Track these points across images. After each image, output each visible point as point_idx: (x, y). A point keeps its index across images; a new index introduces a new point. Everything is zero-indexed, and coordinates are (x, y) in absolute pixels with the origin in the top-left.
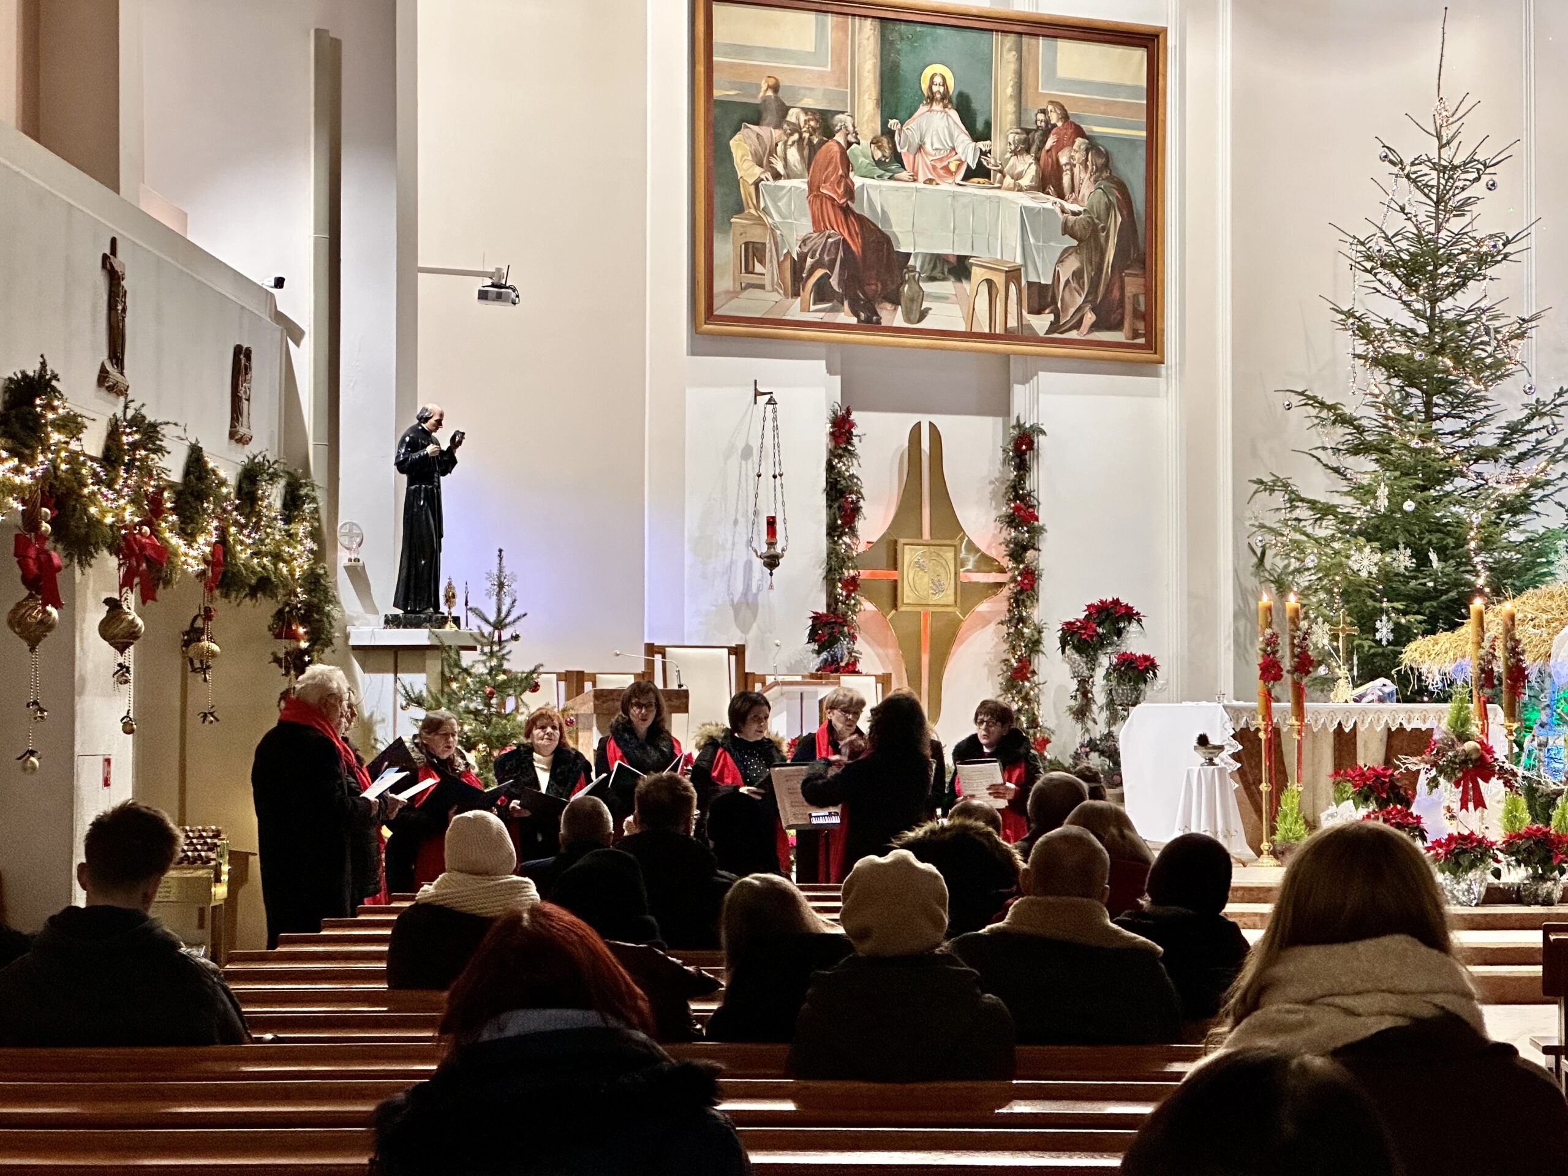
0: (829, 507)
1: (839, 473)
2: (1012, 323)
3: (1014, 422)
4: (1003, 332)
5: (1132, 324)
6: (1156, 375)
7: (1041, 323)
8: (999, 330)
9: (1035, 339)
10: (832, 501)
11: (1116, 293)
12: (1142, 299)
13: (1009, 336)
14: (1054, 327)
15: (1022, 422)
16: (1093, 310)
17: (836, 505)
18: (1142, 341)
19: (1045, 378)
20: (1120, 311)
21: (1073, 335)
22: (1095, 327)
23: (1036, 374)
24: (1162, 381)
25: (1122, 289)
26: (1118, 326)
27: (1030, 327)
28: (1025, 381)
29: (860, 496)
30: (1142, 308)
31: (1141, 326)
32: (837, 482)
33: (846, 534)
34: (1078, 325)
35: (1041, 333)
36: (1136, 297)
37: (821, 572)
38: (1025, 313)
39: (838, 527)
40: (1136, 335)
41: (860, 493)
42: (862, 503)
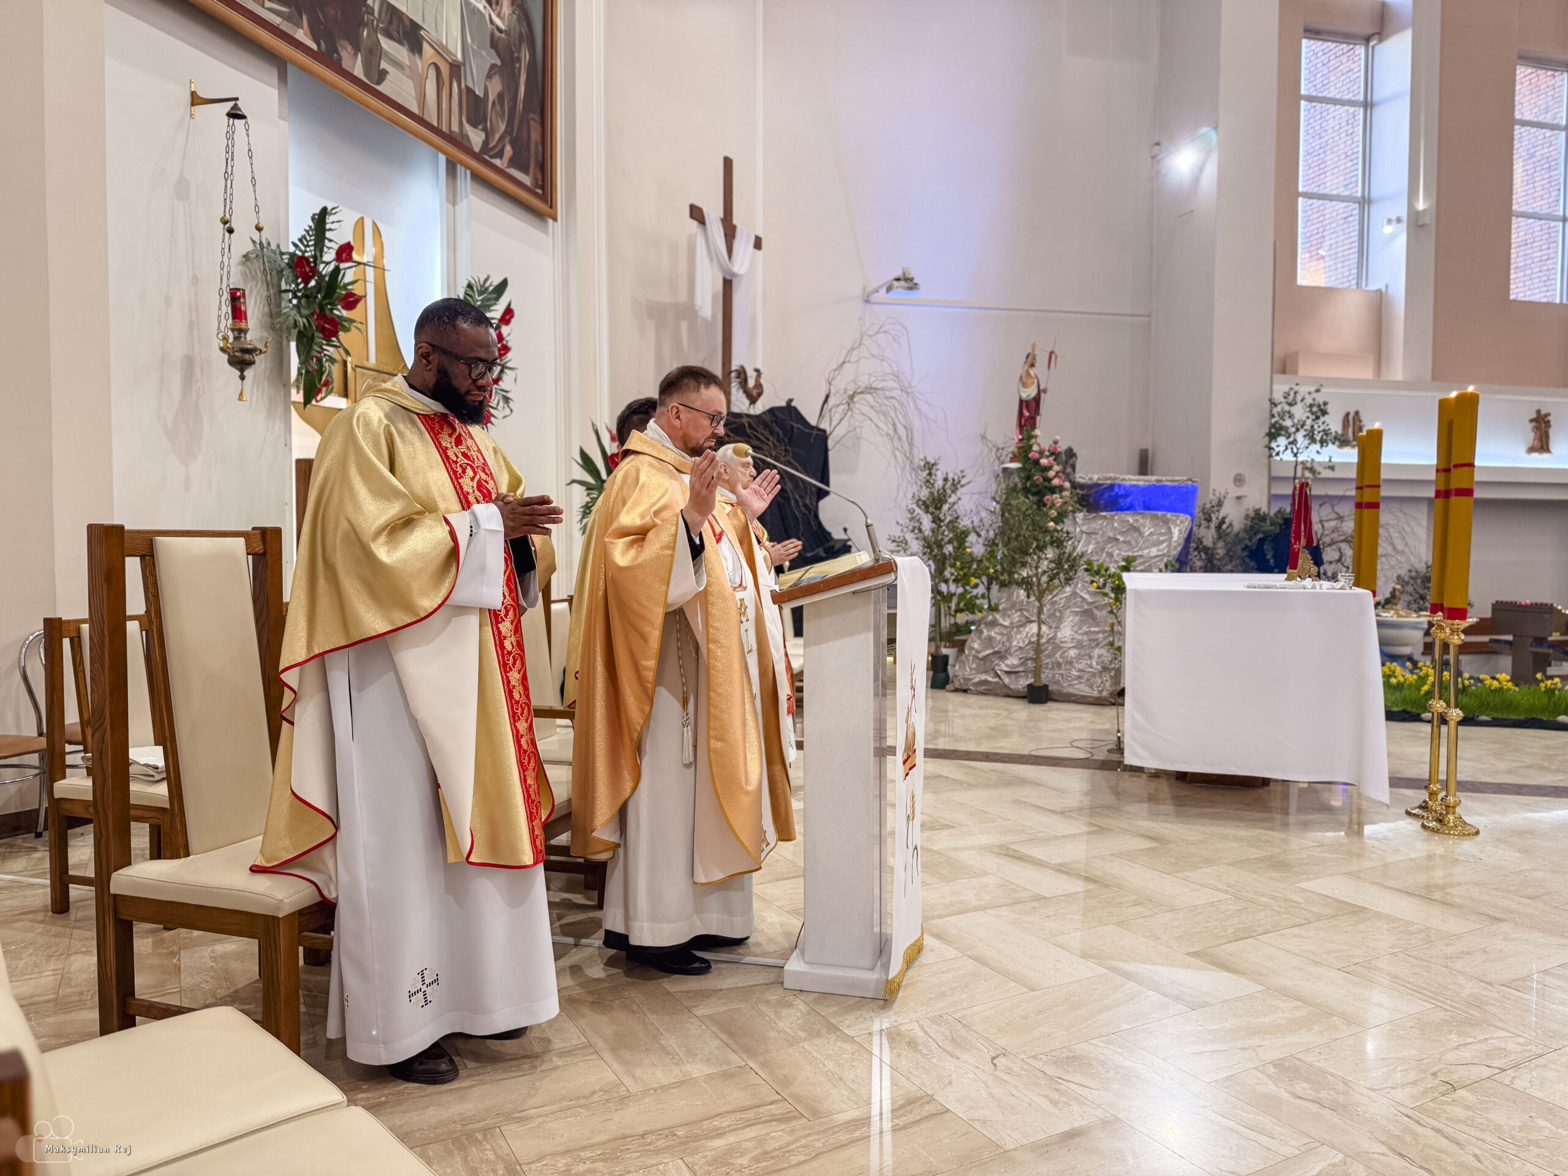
2: (455, 128)
4: (448, 132)
6: (548, 230)
7: (476, 138)
8: (444, 129)
9: (472, 152)
11: (525, 134)
13: (452, 138)
14: (486, 146)
16: (513, 144)
19: (474, 203)
20: (527, 153)
21: (497, 162)
22: (511, 161)
24: (549, 237)
25: (528, 130)
26: (525, 170)
27: (467, 137)
34: (500, 155)
35: (477, 149)
38: (464, 120)
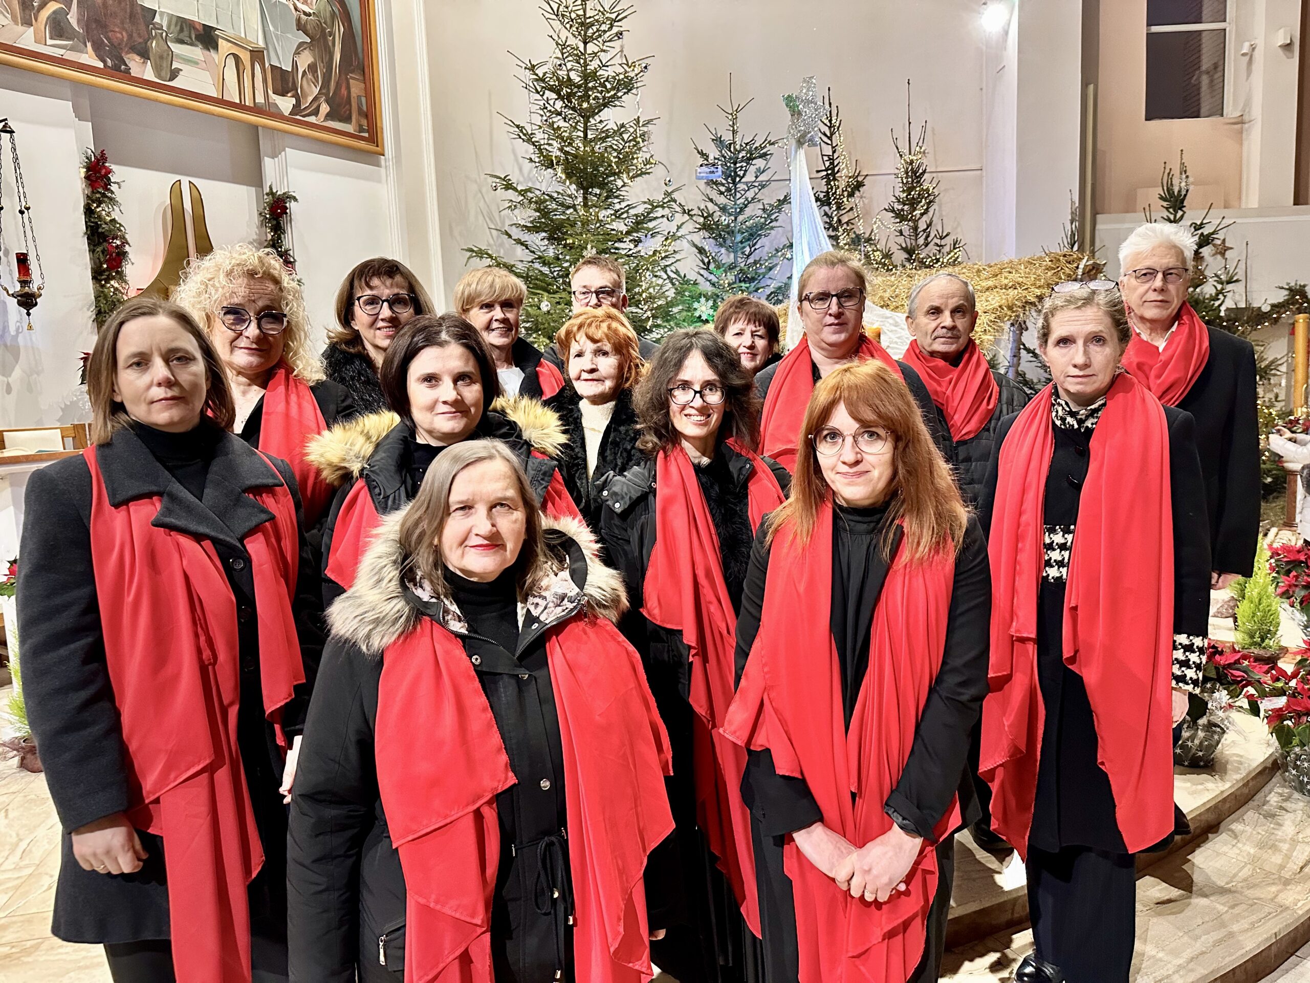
0: (92, 251)
1: (100, 217)
2: (260, 99)
3: (267, 190)
4: (252, 105)
5: (358, 121)
6: (378, 165)
8: (249, 102)
9: (279, 116)
10: (94, 246)
11: (344, 92)
12: (364, 100)
13: (256, 110)
14: (296, 109)
15: (274, 191)
17: (99, 249)
18: (366, 135)
19: (291, 154)
20: (347, 107)
22: (329, 116)
23: (284, 150)
24: (383, 170)
25: (348, 88)
26: (347, 119)
27: (276, 105)
28: (274, 156)
29: (125, 242)
30: (365, 108)
31: (364, 122)
32: (98, 226)
33: (113, 278)
36: (359, 97)
37: (91, 314)
38: (270, 92)
39: (105, 270)
40: (361, 130)
41: (124, 238)
42: (127, 248)
